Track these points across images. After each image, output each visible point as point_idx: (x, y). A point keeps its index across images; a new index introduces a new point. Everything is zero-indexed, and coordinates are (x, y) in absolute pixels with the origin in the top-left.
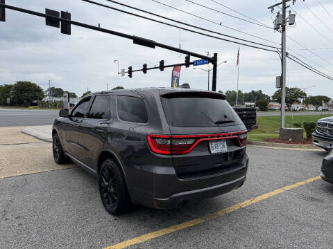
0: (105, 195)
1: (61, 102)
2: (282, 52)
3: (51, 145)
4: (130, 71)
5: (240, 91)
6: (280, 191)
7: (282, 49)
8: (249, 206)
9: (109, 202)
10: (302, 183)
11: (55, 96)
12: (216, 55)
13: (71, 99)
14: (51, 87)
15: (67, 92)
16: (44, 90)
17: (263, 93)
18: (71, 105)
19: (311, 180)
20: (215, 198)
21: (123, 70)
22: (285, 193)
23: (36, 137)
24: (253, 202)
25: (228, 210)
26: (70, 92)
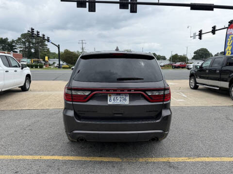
4: (200, 34)
21: (195, 34)
24: (188, 160)
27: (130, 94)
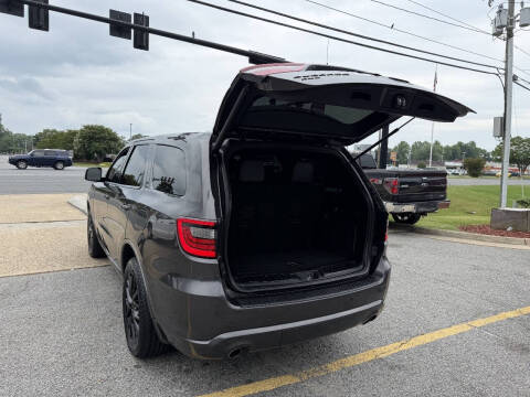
2: (506, 75)
5: (437, 143)
6: (464, 328)
7: (506, 70)
8: (392, 355)
10: (511, 314)
16: (125, 139)
17: (478, 146)
20: (334, 335)
22: (471, 332)
24: (403, 347)
25: (350, 361)
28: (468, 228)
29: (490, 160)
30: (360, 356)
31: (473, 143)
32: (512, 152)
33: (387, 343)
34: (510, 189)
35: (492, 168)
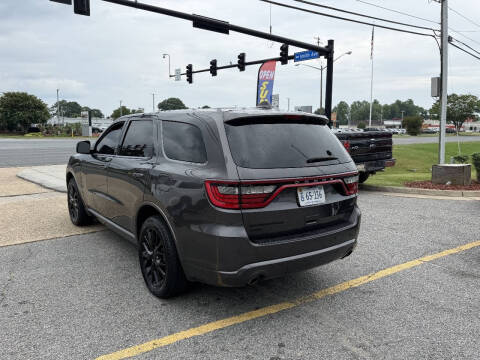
0: (148, 269)
1: (78, 126)
2: (442, 36)
3: (65, 196)
4: (190, 72)
5: (376, 102)
6: (416, 263)
7: (442, 31)
8: (364, 284)
9: (154, 280)
11: (68, 115)
12: (331, 42)
13: (94, 121)
14: (60, 100)
15: (87, 109)
16: (49, 106)
17: (415, 104)
18: (94, 130)
19: (468, 246)
21: (178, 71)
23: (41, 185)
24: (371, 279)
25: (331, 291)
26: (92, 108)
27: (326, 187)
28: (411, 184)
29: (427, 118)
30: (338, 287)
31: (411, 102)
32: (448, 110)
33: (357, 277)
34: (448, 146)
35: (430, 125)
